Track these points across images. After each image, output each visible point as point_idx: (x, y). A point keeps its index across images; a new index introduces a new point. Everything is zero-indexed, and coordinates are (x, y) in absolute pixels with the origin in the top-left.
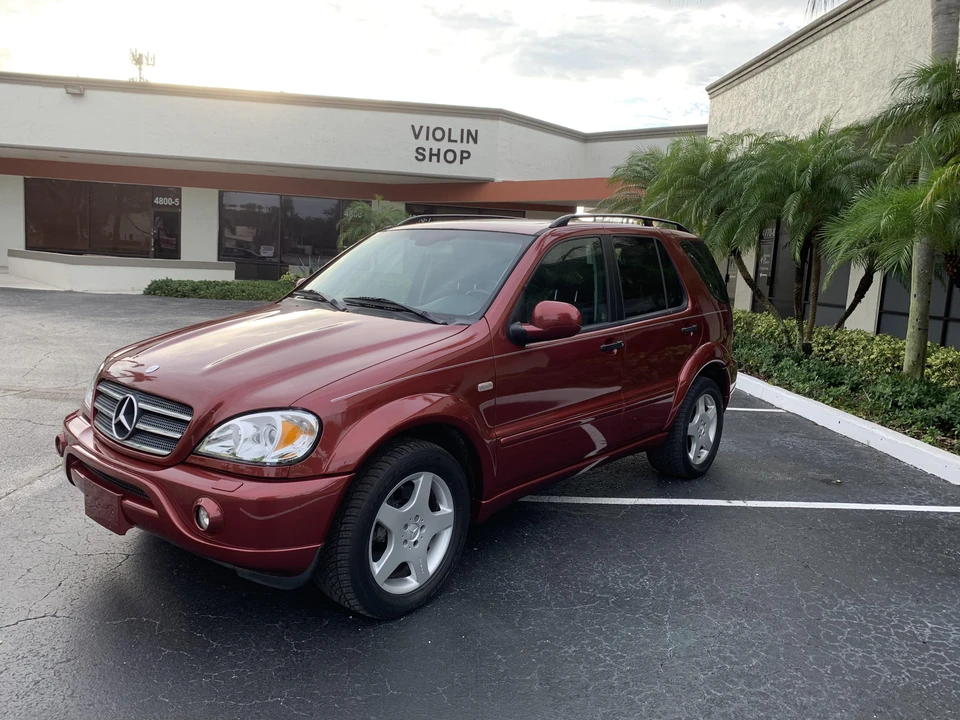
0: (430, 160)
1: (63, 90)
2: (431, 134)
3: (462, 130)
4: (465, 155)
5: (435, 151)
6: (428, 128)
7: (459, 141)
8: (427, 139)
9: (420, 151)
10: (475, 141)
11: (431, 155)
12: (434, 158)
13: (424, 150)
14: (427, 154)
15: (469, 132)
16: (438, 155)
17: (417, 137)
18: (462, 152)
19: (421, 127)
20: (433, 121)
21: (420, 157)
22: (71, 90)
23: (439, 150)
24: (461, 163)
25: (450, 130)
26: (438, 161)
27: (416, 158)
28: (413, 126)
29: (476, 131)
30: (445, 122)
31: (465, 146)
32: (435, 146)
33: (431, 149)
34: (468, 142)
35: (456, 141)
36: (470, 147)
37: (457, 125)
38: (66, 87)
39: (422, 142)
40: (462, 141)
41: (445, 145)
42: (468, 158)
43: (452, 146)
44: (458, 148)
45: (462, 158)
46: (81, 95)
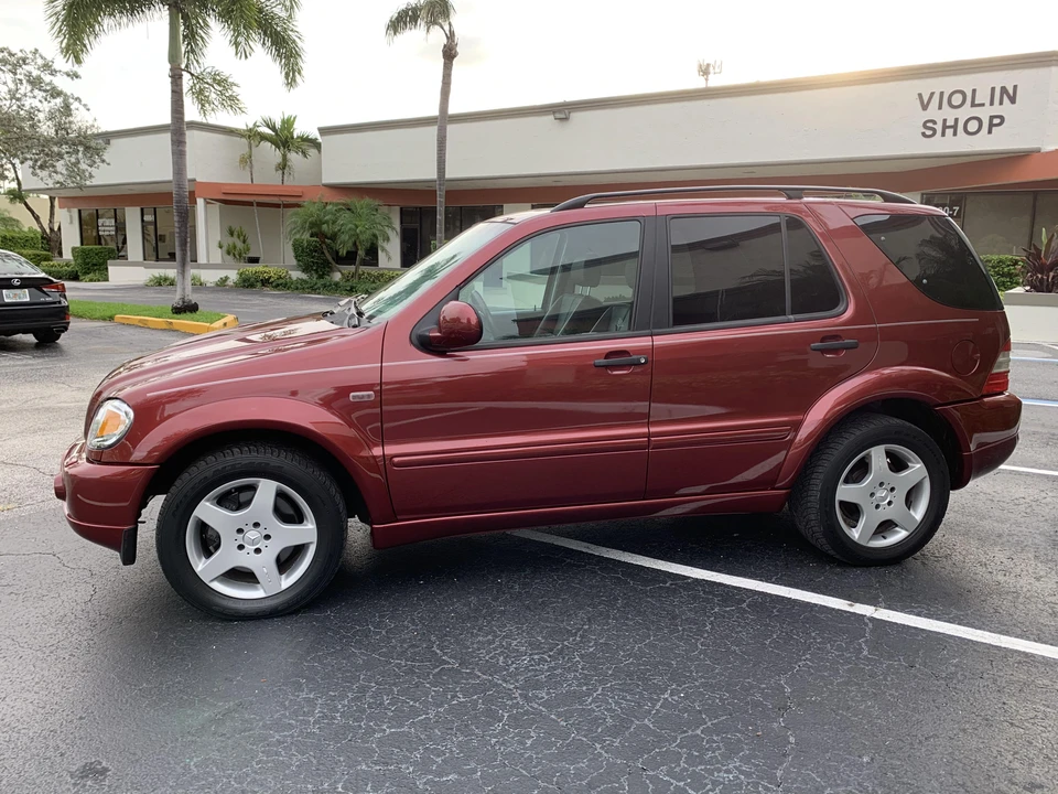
0: (943, 134)
1: (551, 117)
2: (946, 100)
3: (993, 89)
4: (996, 121)
5: (950, 122)
6: (942, 93)
7: (987, 102)
8: (940, 108)
9: (930, 125)
10: (1013, 100)
11: (945, 127)
12: (949, 132)
13: (935, 122)
14: (939, 128)
15: (1004, 90)
16: (955, 127)
17: (925, 107)
18: (992, 118)
19: (932, 94)
20: (947, 84)
21: (929, 133)
22: (558, 116)
23: (956, 120)
24: (990, 132)
25: (974, 91)
26: (955, 134)
27: (924, 134)
28: (920, 95)
29: (1015, 87)
30: (965, 82)
31: (996, 110)
32: (950, 115)
33: (945, 120)
34: (1001, 103)
35: (983, 105)
36: (1006, 109)
37: (983, 83)
38: (554, 113)
39: (933, 112)
40: (992, 103)
41: (965, 113)
42: (999, 124)
43: (976, 112)
44: (984, 114)
45: (991, 125)
46: (566, 119)
